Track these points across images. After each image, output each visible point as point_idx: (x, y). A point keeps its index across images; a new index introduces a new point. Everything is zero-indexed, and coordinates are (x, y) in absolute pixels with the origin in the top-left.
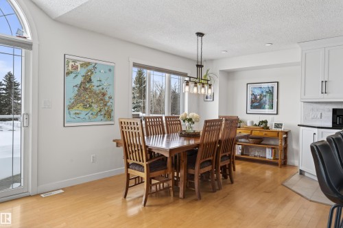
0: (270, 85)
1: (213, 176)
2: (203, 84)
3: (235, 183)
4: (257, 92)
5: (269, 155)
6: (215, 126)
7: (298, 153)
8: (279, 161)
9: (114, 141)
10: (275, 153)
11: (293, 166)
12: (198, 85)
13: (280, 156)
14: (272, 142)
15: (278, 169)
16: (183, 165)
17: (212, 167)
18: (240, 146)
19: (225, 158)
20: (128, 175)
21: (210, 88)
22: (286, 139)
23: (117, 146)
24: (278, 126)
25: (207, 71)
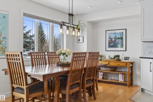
0: (121, 31)
1: (81, 95)
2: (74, 28)
3: (97, 99)
4: (113, 36)
5: (121, 79)
6: (81, 57)
7: (140, 77)
8: (128, 83)
9: (3, 70)
10: (125, 77)
11: (137, 86)
12: (70, 28)
13: (128, 79)
14: (123, 70)
15: (127, 88)
16: (57, 87)
17: (80, 88)
18: (102, 73)
19: (90, 81)
20: (13, 97)
21: (79, 31)
22: (132, 67)
23: (6, 74)
24: (126, 58)
25: (80, 21)
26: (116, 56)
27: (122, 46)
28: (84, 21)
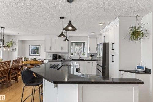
0: (37, 46)
2: (5, 47)
4: (33, 48)
19: (14, 74)
21: (9, 48)
25: (12, 40)
26: (35, 58)
27: (38, 54)
28: (16, 39)
